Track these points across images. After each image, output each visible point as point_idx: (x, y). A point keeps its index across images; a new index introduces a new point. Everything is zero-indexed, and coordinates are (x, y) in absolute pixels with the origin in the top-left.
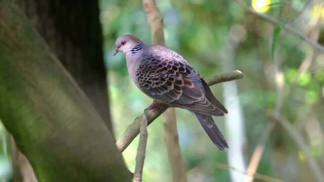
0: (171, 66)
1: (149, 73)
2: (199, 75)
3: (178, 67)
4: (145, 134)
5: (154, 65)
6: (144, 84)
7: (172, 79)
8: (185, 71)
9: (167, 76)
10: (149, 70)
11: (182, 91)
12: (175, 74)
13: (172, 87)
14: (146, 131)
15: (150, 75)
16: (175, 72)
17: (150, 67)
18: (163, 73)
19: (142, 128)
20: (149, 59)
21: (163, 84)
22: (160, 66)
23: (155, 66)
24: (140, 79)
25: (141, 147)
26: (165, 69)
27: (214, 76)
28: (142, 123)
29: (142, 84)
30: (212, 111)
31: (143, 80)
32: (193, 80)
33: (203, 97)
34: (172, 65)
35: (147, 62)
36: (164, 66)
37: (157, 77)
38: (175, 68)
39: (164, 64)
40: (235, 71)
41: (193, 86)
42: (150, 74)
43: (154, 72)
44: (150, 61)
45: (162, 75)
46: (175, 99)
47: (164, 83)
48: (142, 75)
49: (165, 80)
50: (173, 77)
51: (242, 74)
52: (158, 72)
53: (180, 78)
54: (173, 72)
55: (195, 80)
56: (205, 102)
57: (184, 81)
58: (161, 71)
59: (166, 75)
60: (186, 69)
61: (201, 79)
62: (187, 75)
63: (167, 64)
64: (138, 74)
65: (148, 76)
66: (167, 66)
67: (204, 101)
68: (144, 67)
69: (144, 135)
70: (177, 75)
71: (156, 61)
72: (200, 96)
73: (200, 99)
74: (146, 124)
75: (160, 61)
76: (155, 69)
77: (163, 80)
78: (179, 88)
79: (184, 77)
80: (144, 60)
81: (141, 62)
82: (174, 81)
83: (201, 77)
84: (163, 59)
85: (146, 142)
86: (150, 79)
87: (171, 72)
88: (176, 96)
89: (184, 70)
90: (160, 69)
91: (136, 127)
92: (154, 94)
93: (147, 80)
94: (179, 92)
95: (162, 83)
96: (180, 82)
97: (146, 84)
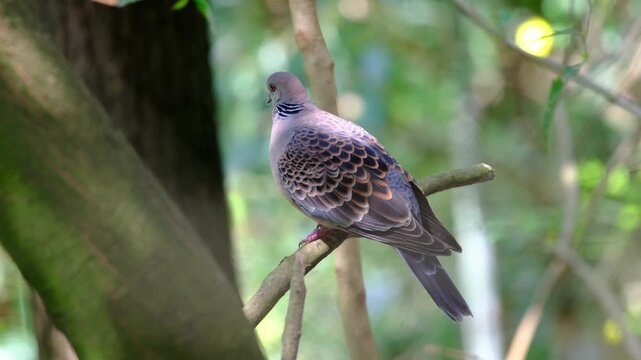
0: (347, 155)
1: (303, 167)
2: (406, 174)
3: (362, 157)
4: (300, 289)
5: (314, 152)
6: (295, 188)
7: (350, 181)
8: (377, 166)
9: (340, 175)
10: (304, 161)
11: (367, 206)
12: (356, 171)
13: (349, 197)
14: (302, 284)
15: (306, 172)
16: (356, 167)
17: (307, 156)
18: (332, 167)
19: (295, 279)
20: (305, 139)
21: (330, 191)
22: (326, 154)
23: (317, 153)
24: (288, 180)
25: (294, 315)
26: (336, 160)
27: (437, 174)
28: (295, 267)
29: (291, 188)
30: (428, 246)
31: (292, 180)
32: (394, 185)
33: (409, 218)
34: (350, 153)
35: (302, 146)
36: (333, 155)
37: (320, 175)
38: (355, 160)
39: (335, 149)
40: (479, 166)
41: (390, 196)
42: (305, 169)
43: (314, 165)
44: (307, 144)
45: (329, 172)
46: (354, 220)
47: (332, 188)
48: (290, 171)
49: (334, 183)
50: (351, 177)
51: (492, 172)
52: (321, 165)
53: (365, 178)
54: (351, 167)
55: (397, 183)
56: (413, 230)
57: (373, 184)
58: (328, 163)
59: (338, 173)
60: (380, 161)
61: (411, 183)
62: (380, 173)
63: (341, 150)
64: (284, 170)
65: (302, 173)
66: (339, 154)
67: (411, 226)
68: (295, 155)
69: (298, 292)
70: (360, 172)
71: (317, 144)
72: (403, 215)
73: (402, 222)
74: (303, 271)
75: (326, 144)
76: (316, 160)
77: (331, 181)
78: (362, 200)
79: (373, 177)
80: (295, 142)
81: (290, 144)
82: (354, 184)
83: (411, 178)
84: (334, 140)
85: (302, 307)
86: (305, 180)
87: (349, 166)
88: (356, 216)
89: (374, 164)
90: (326, 159)
91: (284, 277)
92: (313, 209)
93: (301, 181)
94: (362, 206)
95: (328, 188)
96: (364, 188)
97: (299, 188)
